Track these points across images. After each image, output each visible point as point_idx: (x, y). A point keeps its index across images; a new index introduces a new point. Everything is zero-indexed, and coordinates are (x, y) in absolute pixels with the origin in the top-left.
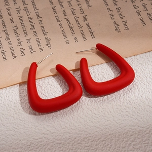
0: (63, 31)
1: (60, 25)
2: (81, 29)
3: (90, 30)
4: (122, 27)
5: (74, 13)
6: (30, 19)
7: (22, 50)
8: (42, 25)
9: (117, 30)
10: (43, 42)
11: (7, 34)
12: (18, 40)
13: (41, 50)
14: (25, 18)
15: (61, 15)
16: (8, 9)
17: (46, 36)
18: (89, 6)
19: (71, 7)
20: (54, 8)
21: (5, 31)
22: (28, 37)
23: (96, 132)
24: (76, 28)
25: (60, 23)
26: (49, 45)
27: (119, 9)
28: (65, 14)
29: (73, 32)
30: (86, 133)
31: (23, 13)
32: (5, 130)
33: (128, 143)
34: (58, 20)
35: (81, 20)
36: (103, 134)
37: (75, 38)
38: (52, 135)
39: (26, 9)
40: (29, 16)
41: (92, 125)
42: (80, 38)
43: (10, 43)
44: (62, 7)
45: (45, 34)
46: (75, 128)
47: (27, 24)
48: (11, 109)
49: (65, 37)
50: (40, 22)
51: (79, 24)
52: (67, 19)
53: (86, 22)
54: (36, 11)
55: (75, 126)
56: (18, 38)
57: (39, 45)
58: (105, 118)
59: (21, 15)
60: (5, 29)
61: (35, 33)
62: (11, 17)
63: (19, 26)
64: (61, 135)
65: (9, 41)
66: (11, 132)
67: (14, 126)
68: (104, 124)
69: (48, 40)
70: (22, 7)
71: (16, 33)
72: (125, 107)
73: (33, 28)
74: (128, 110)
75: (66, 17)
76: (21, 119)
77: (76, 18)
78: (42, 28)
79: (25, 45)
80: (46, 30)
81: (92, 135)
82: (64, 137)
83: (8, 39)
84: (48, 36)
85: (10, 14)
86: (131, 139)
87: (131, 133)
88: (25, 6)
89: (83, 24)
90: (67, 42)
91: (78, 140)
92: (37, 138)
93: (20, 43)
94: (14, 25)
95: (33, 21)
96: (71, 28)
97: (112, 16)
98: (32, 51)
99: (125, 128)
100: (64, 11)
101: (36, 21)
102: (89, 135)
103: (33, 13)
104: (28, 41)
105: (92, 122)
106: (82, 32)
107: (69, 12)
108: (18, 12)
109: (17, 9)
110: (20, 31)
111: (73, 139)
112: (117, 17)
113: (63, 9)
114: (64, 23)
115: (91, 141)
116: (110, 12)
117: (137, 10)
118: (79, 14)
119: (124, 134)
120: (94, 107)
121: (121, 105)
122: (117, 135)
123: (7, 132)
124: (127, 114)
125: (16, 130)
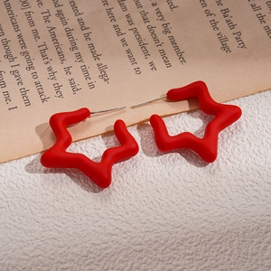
0: (128, 51)
1: (123, 40)
2: (160, 48)
3: (177, 48)
4: (232, 43)
5: (146, 20)
6: (69, 32)
7: (58, 88)
8: (90, 42)
9: (225, 48)
10: (94, 73)
11: (29, 60)
12: (50, 69)
13: (92, 86)
14: (60, 30)
15: (122, 23)
16: (29, 14)
17: (98, 62)
18: (172, 7)
19: (141, 9)
20: (109, 11)
21: (26, 54)
22: (66, 64)
23: (204, 227)
24: (151, 46)
25: (122, 37)
26: (104, 77)
27: (225, 12)
28: (130, 22)
29: (146, 53)
30: (185, 231)
31: (55, 21)
32: (41, 229)
33: (262, 245)
34: (119, 33)
35: (159, 31)
36: (215, 232)
37: (152, 64)
38: (125, 235)
39: (59, 13)
40: (66, 27)
41: (195, 216)
42: (159, 63)
43: (35, 75)
44: (125, 9)
45: (96, 57)
46: (164, 222)
47: (64, 41)
48: (48, 192)
49: (133, 61)
50: (87, 37)
51: (156, 39)
52: (135, 31)
53: (169, 35)
54: (79, 17)
55: (165, 219)
56: (48, 65)
57: (87, 76)
58: (218, 203)
59: (52, 25)
60: (25, 50)
61: (79, 56)
62: (33, 28)
63: (50, 44)
64: (142, 235)
65: (32, 71)
66: (51, 233)
67: (57, 223)
68: (216, 214)
69: (102, 68)
70: (53, 11)
71: (44, 57)
72: (250, 183)
73: (74, 47)
74: (255, 188)
75: (132, 27)
76: (67, 208)
77: (151, 29)
78: (91, 46)
79: (62, 78)
80: (98, 50)
81: (197, 234)
82: (146, 239)
83: (30, 67)
84: (102, 61)
85: (32, 23)
86: (267, 240)
87: (264, 228)
88: (58, 8)
89: (163, 38)
90: (138, 71)
91: (172, 244)
92: (98, 242)
93: (52, 74)
94: (40, 42)
95: (75, 35)
96: (143, 46)
97: (214, 24)
98: (75, 89)
99: (254, 219)
100: (128, 16)
101: (78, 35)
102: (192, 234)
103: (72, 21)
104: (68, 70)
105: (195, 211)
106: (163, 53)
107: (136, 17)
108: (47, 20)
109: (44, 15)
110: (52, 53)
111: (163, 242)
112: (223, 26)
113: (126, 13)
114: (130, 37)
115: (195, 244)
116: (211, 18)
117: (258, 12)
118: (154, 22)
119: (253, 230)
120: (196, 184)
121: (244, 178)
122: (241, 232)
123: (44, 234)
124: (255, 194)
125: (60, 229)
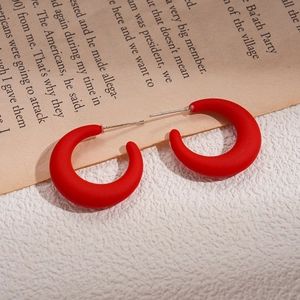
0: (139, 59)
1: (132, 46)
2: (176, 54)
3: (195, 54)
4: (260, 47)
5: (159, 21)
6: (69, 37)
7: (57, 105)
8: (94, 49)
9: (252, 53)
10: (99, 86)
11: (23, 72)
12: (47, 82)
13: (96, 102)
14: (59, 35)
15: (131, 24)
16: (22, 16)
17: (104, 73)
18: (190, 4)
19: (152, 8)
20: (116, 11)
21: (19, 64)
22: (67, 76)
23: (222, 273)
24: (165, 52)
25: (130, 42)
26: (111, 91)
27: (252, 9)
28: (141, 24)
29: (160, 62)
30: (201, 277)
31: (53, 24)
32: (33, 276)
33: (290, 294)
34: (128, 37)
35: (174, 34)
36: (236, 278)
37: (166, 74)
38: (131, 283)
39: (58, 14)
40: (66, 30)
41: (213, 260)
42: (175, 73)
43: (30, 90)
44: (134, 7)
45: (101, 67)
46: (177, 267)
47: (64, 48)
48: (42, 232)
49: (145, 71)
50: (91, 42)
51: (171, 44)
52: (147, 34)
53: (185, 38)
54: (81, 18)
55: (178, 263)
56: (46, 78)
57: (91, 91)
58: (239, 243)
59: (49, 28)
60: (18, 60)
61: (81, 65)
62: (28, 33)
63: (48, 51)
64: (150, 282)
65: (27, 85)
66: (45, 281)
67: (51, 269)
68: (237, 257)
69: (108, 80)
70: (51, 12)
71: (41, 67)
72: (277, 218)
73: (75, 55)
74: (283, 225)
75: (143, 29)
76: (63, 251)
77: (164, 31)
78: (96, 53)
79: (62, 94)
80: (104, 58)
81: (214, 281)
82: (155, 287)
83: (25, 80)
84: (109, 71)
85: (26, 27)
86: (296, 287)
87: (293, 273)
88: (57, 8)
89: (179, 42)
90: (150, 83)
91: (186, 293)
92: (100, 292)
93: (51, 89)
94: (36, 50)
95: (75, 39)
96: (155, 52)
97: (239, 24)
98: (77, 106)
99: (281, 262)
100: (138, 16)
101: (80, 40)
102: (208, 281)
103: (73, 24)
104: (68, 83)
105: (212, 253)
106: (179, 60)
107: (148, 17)
108: (43, 23)
109: (41, 17)
110: (50, 62)
111: (174, 290)
112: (249, 26)
113: (136, 13)
114: (140, 42)
115: (212, 293)
116: (235, 16)
117: (290, 9)
118: (169, 23)
119: (279, 276)
120: (214, 220)
121: (270, 213)
122: (266, 279)
123: (36, 282)
124: (283, 231)
125: (55, 276)
